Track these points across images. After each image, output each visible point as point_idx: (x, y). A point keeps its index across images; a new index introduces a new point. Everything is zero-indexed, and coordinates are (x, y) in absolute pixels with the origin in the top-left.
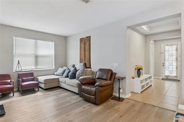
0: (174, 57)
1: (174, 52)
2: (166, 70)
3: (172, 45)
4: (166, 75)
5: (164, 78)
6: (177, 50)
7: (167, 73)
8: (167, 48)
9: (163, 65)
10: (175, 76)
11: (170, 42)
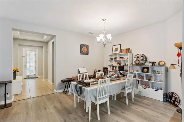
0: (34, 61)
1: (34, 57)
2: (27, 71)
3: (32, 51)
4: (27, 75)
5: (26, 77)
6: (35, 55)
7: (28, 73)
8: (28, 52)
9: (25, 66)
10: (34, 75)
11: (30, 48)
